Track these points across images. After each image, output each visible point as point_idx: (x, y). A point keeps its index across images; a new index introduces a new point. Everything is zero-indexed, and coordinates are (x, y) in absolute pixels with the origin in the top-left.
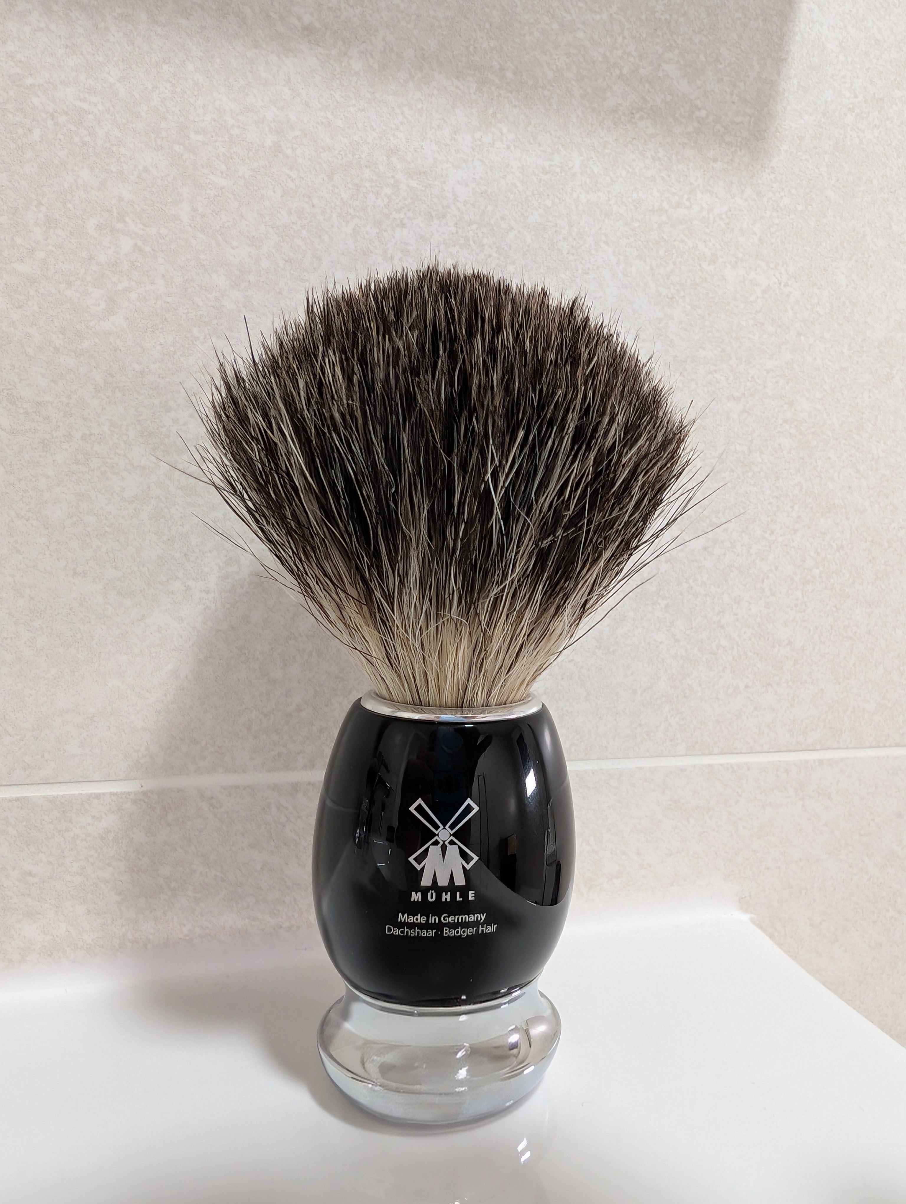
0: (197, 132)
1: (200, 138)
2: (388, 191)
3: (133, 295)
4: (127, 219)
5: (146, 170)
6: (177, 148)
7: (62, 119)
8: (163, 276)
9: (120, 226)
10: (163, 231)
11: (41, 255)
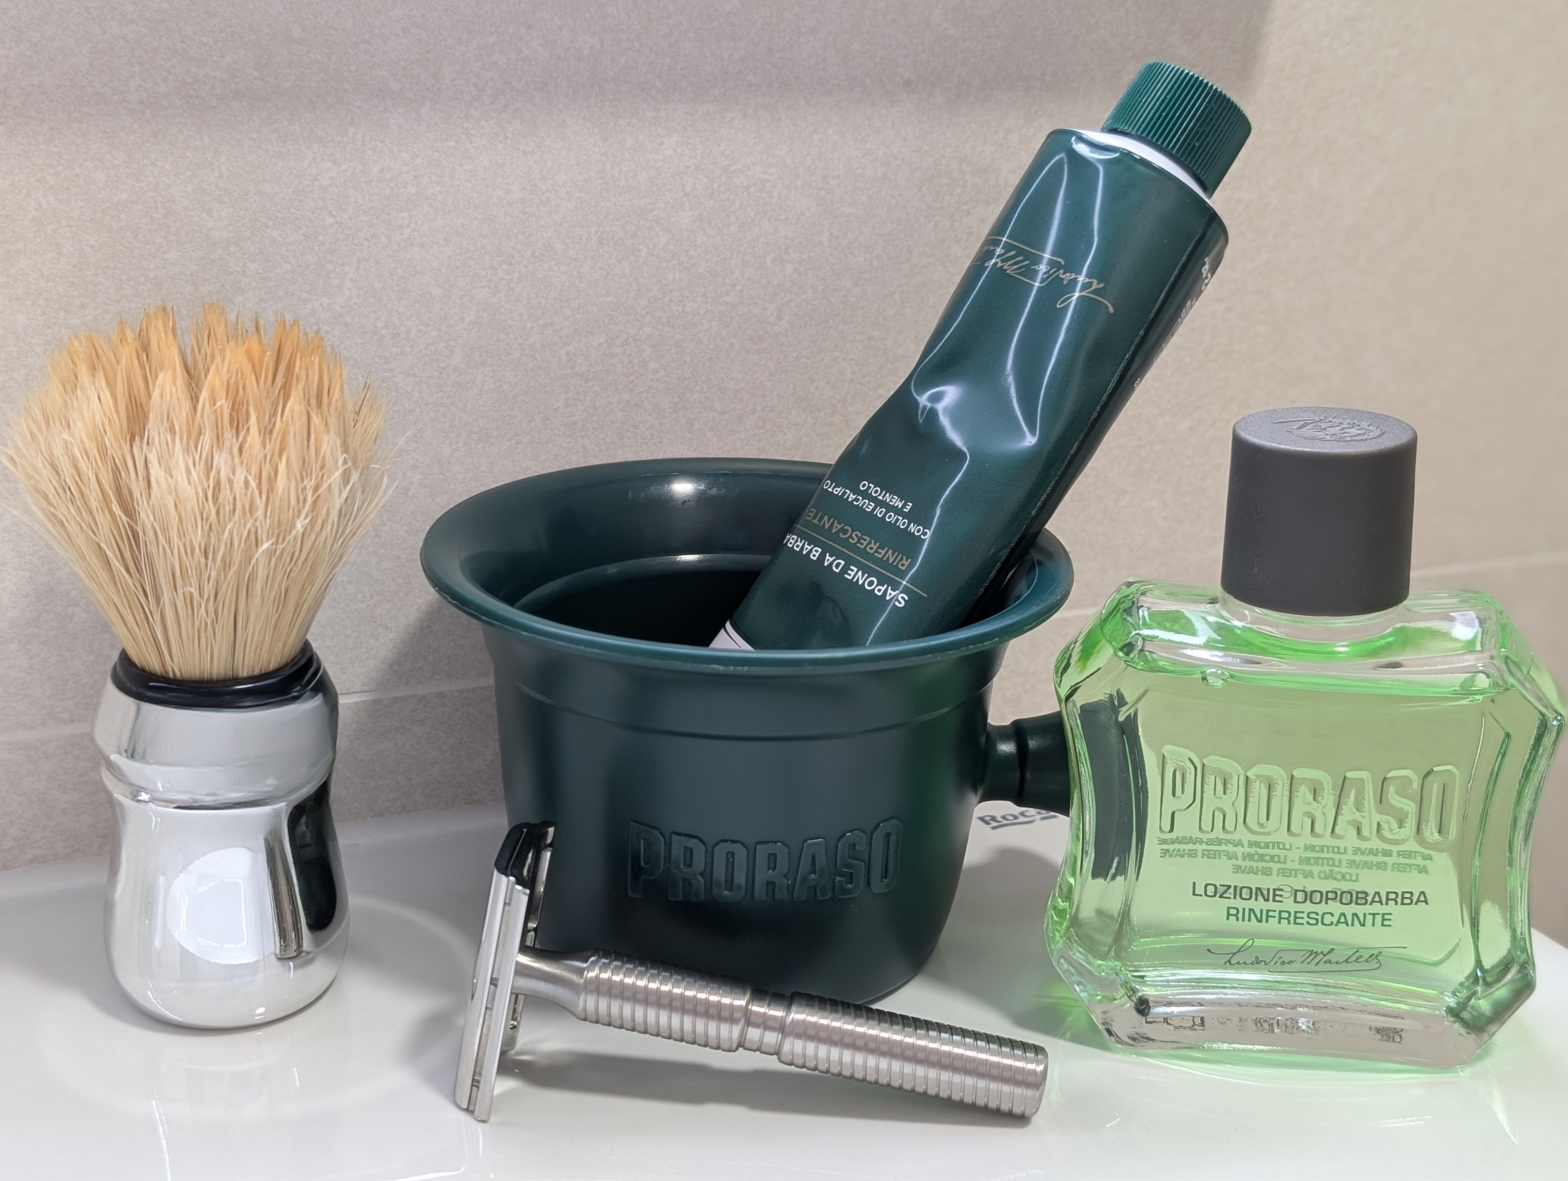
0: (834, 178)
1: (836, 182)
2: (958, 190)
3: (793, 304)
4: (791, 251)
5: (802, 213)
6: (822, 193)
7: (753, 189)
8: (812, 287)
9: (785, 257)
10: (812, 254)
11: (739, 287)
